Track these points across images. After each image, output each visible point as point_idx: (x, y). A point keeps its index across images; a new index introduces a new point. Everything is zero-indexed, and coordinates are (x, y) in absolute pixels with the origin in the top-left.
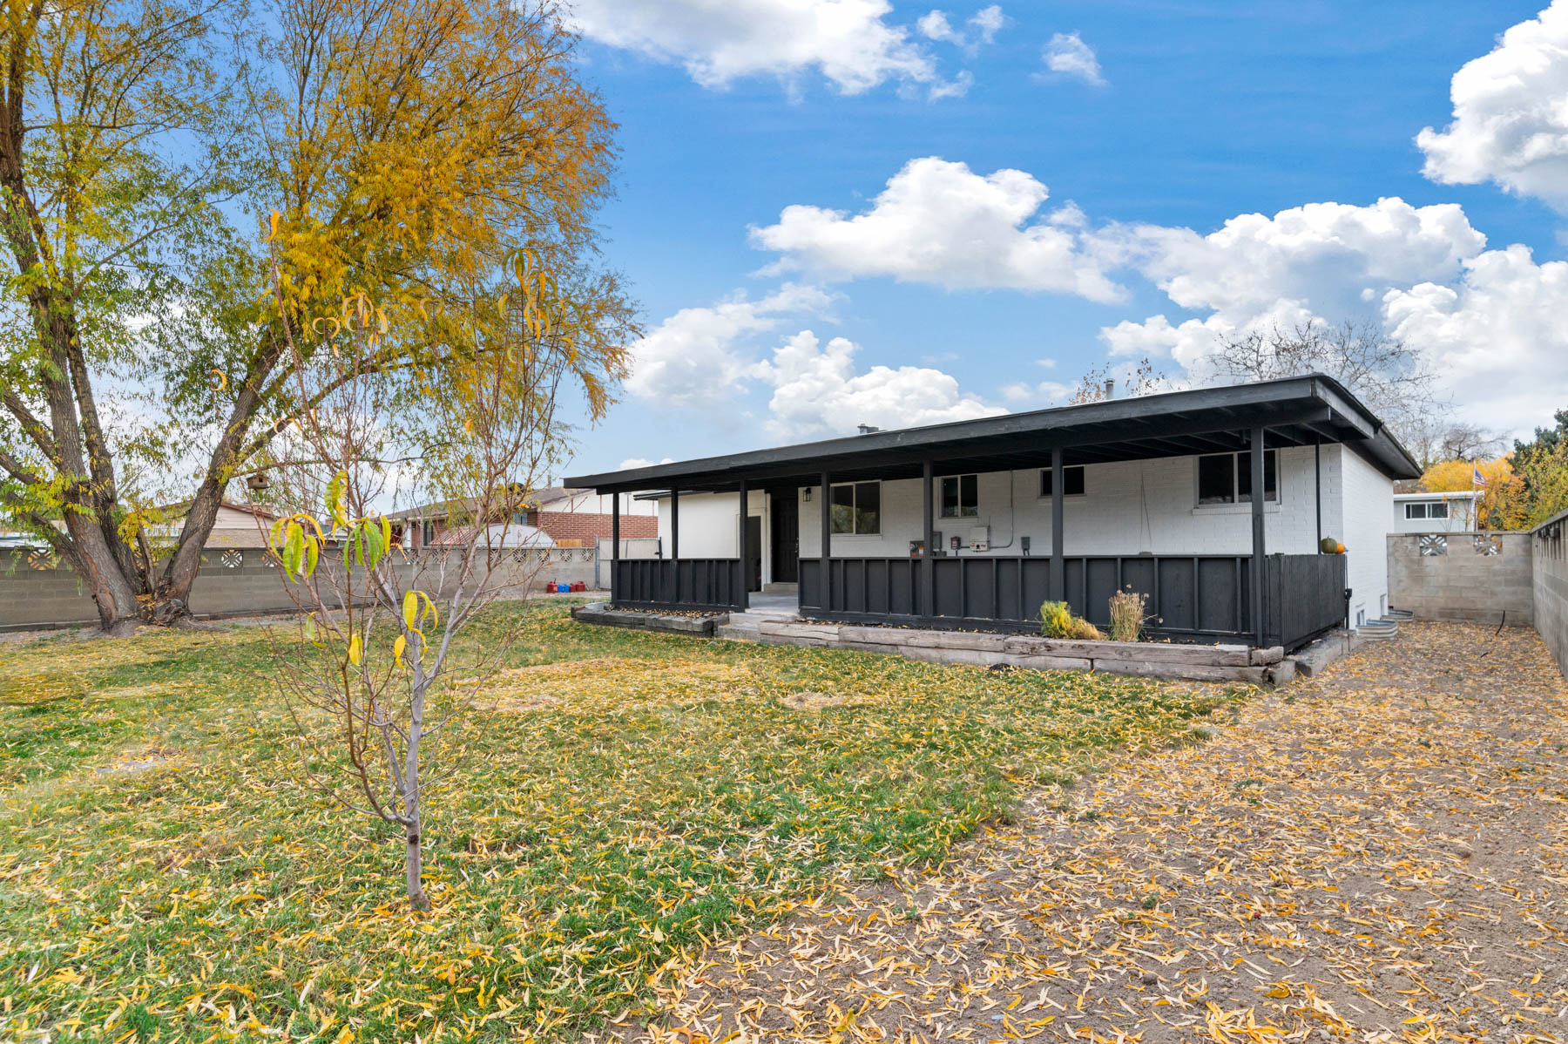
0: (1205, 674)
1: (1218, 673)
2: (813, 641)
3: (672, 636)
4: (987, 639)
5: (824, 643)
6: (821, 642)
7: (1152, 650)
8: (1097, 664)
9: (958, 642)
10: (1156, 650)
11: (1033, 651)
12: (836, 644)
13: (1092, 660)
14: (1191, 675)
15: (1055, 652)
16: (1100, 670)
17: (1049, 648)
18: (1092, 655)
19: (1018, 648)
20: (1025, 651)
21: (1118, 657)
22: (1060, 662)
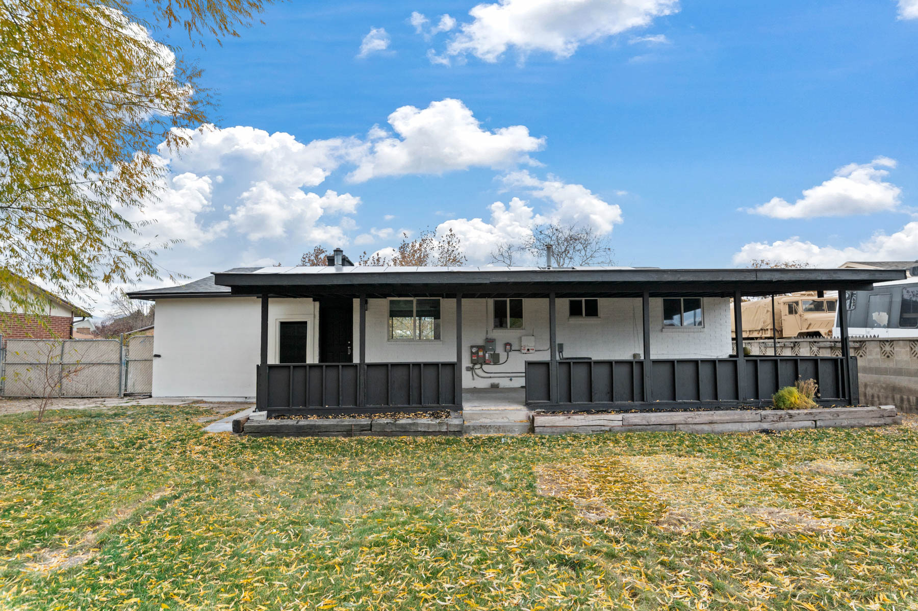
0: (876, 423)
1: (882, 421)
2: (598, 428)
3: (421, 439)
4: (749, 414)
5: (607, 429)
6: (603, 428)
7: (850, 412)
8: (818, 423)
9: (728, 418)
10: (852, 411)
11: (781, 419)
12: (619, 428)
13: (815, 421)
14: (869, 423)
15: (794, 419)
16: (821, 427)
17: (791, 416)
18: (816, 418)
19: (771, 418)
20: (775, 419)
21: (831, 417)
22: (797, 424)
